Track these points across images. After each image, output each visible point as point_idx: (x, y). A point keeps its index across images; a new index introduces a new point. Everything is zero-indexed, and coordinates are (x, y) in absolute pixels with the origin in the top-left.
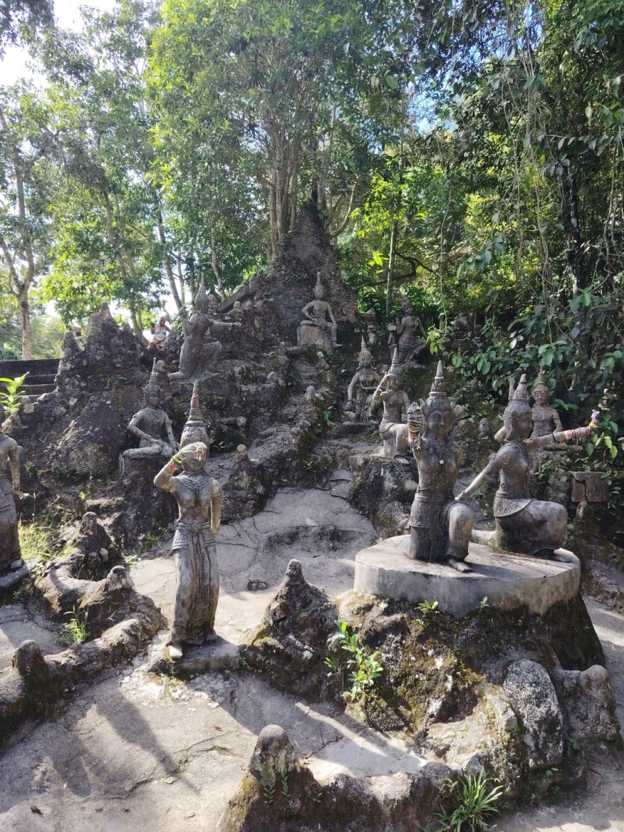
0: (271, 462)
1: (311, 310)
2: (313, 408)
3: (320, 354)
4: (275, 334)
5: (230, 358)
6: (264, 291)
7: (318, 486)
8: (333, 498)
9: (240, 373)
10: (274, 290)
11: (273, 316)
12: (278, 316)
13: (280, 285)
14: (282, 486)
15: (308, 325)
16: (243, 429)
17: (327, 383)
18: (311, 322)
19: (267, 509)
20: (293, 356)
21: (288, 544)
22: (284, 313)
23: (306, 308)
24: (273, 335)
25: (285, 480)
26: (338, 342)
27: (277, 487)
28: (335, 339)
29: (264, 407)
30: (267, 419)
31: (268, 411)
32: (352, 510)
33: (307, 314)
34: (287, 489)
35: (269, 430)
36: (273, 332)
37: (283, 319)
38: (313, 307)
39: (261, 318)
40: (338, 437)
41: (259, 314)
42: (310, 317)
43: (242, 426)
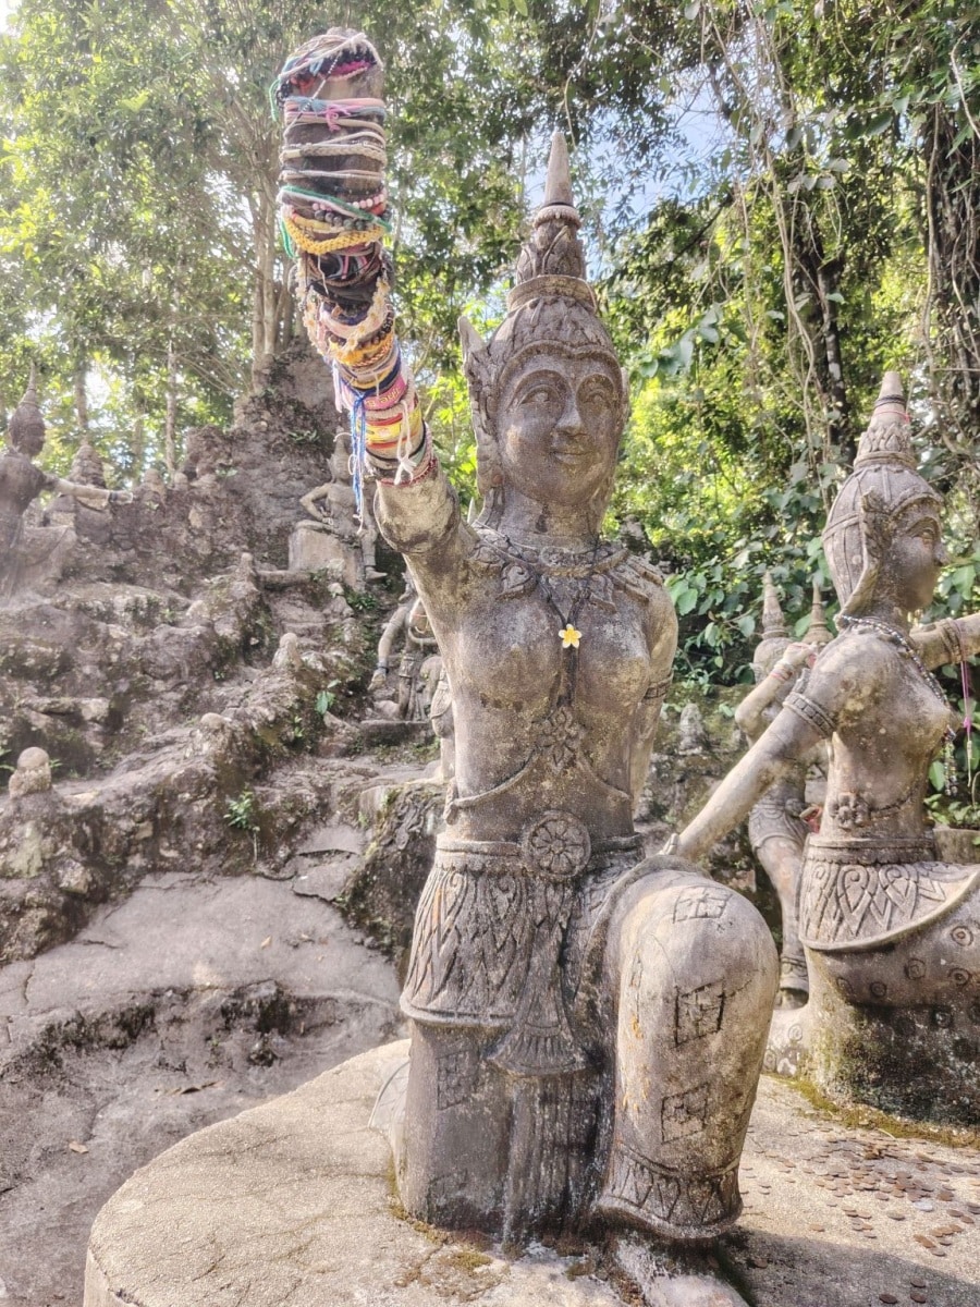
0: (129, 803)
1: (320, 501)
2: (289, 682)
3: (336, 588)
4: (238, 544)
5: (116, 580)
6: (217, 456)
7: (262, 868)
8: (297, 902)
9: (127, 610)
10: (244, 457)
11: (237, 510)
12: (247, 510)
13: (257, 449)
14: (157, 868)
15: (312, 528)
16: (98, 728)
17: (343, 644)
18: (319, 525)
19: (86, 935)
20: (272, 589)
21: (114, 1046)
22: (262, 505)
23: (311, 495)
24: (233, 547)
25: (172, 854)
26: (377, 568)
27: (142, 872)
28: (370, 560)
29: (165, 678)
30: (171, 707)
31: (175, 688)
32: (346, 934)
33: (312, 508)
34: (171, 878)
35: (170, 733)
36: (234, 540)
37: (259, 517)
38: (325, 496)
39: (208, 508)
40: (350, 752)
41: (204, 501)
42: (318, 515)
43: (94, 720)
